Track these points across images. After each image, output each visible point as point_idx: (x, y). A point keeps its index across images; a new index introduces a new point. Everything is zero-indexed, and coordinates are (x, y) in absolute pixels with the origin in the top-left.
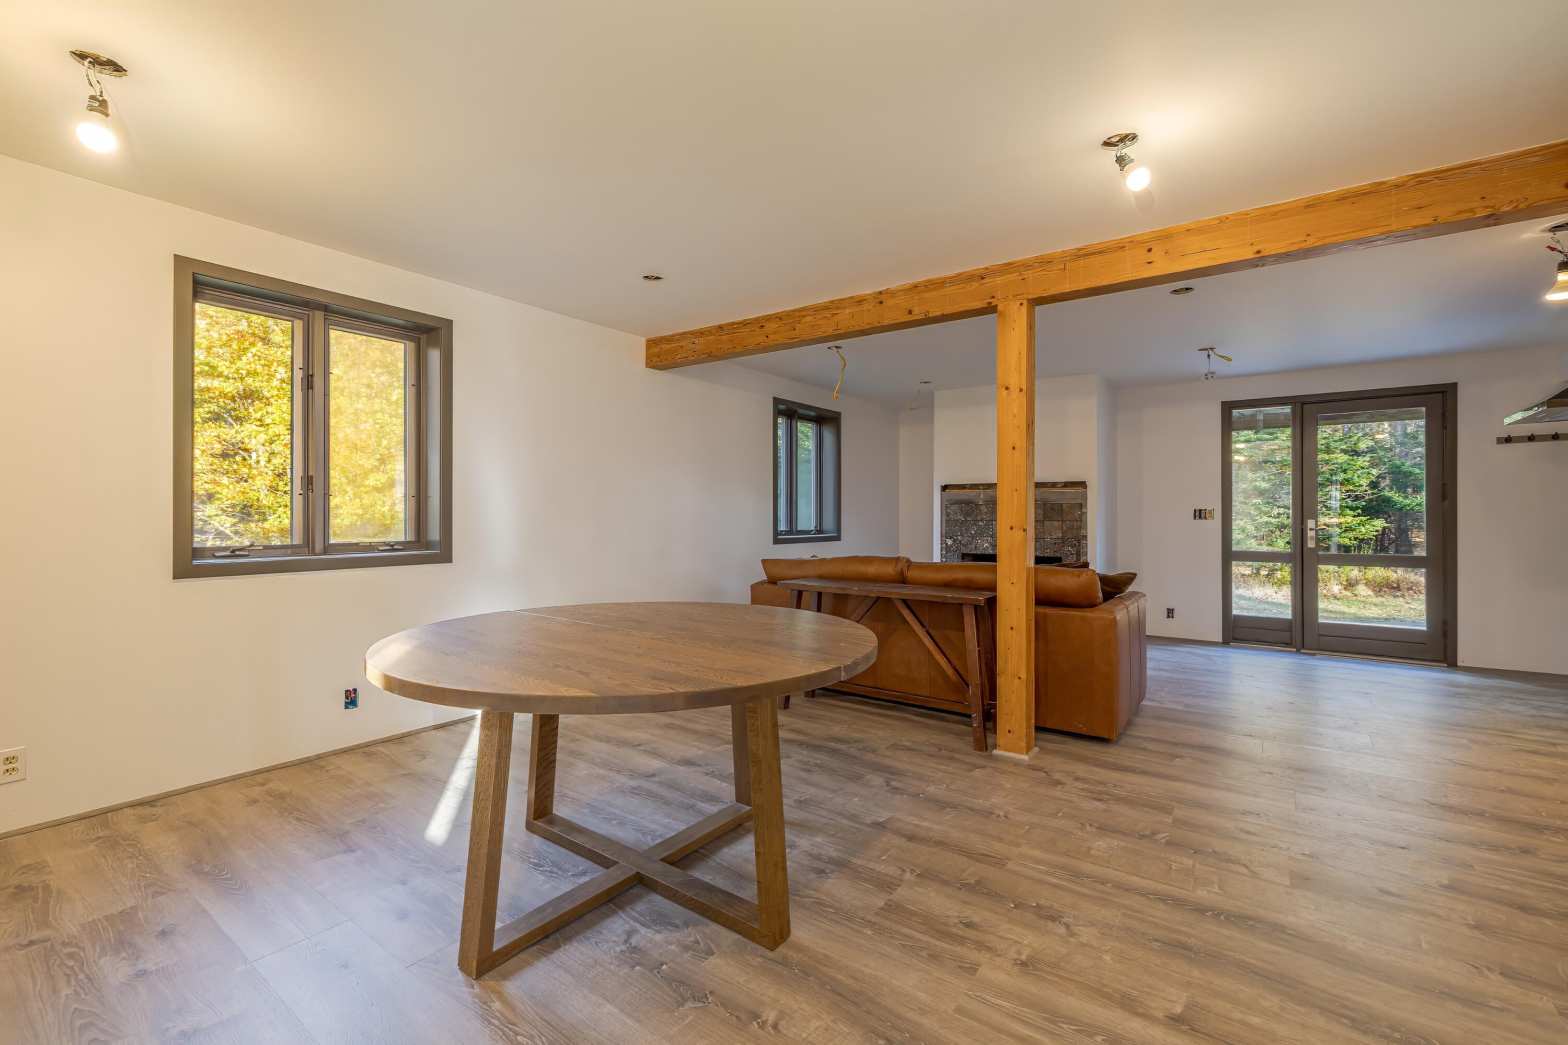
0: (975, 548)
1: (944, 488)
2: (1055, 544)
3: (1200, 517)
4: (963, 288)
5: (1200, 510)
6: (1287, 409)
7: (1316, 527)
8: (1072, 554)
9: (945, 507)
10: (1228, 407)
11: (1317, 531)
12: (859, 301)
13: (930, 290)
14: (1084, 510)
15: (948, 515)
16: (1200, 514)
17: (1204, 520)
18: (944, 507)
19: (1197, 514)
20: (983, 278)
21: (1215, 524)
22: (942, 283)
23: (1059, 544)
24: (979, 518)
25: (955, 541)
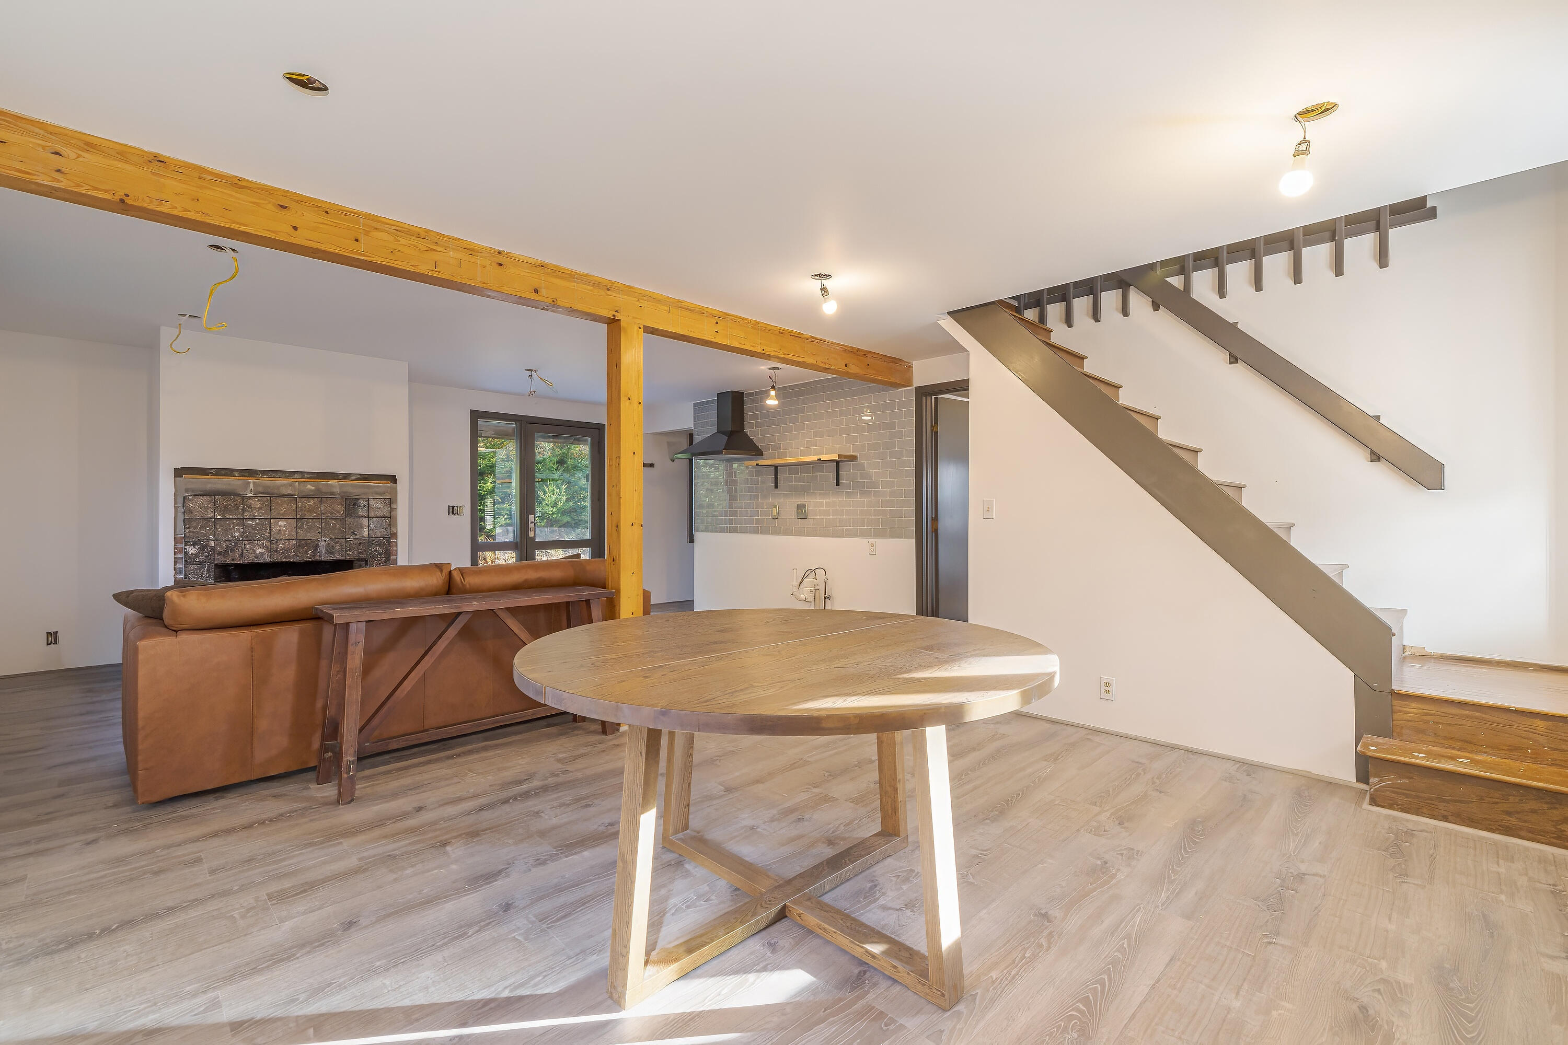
0: (242, 555)
1: (179, 472)
2: (360, 544)
3: (453, 513)
4: (591, 291)
5: (453, 507)
6: (513, 424)
7: (535, 521)
8: (380, 554)
9: (183, 501)
10: (476, 416)
11: (535, 524)
12: (472, 251)
13: (557, 277)
14: (394, 506)
15: (188, 511)
16: (453, 510)
17: (456, 516)
18: (180, 500)
19: (451, 510)
20: (608, 290)
21: (465, 520)
22: (571, 276)
23: (364, 544)
24: (246, 515)
25: (203, 548)
